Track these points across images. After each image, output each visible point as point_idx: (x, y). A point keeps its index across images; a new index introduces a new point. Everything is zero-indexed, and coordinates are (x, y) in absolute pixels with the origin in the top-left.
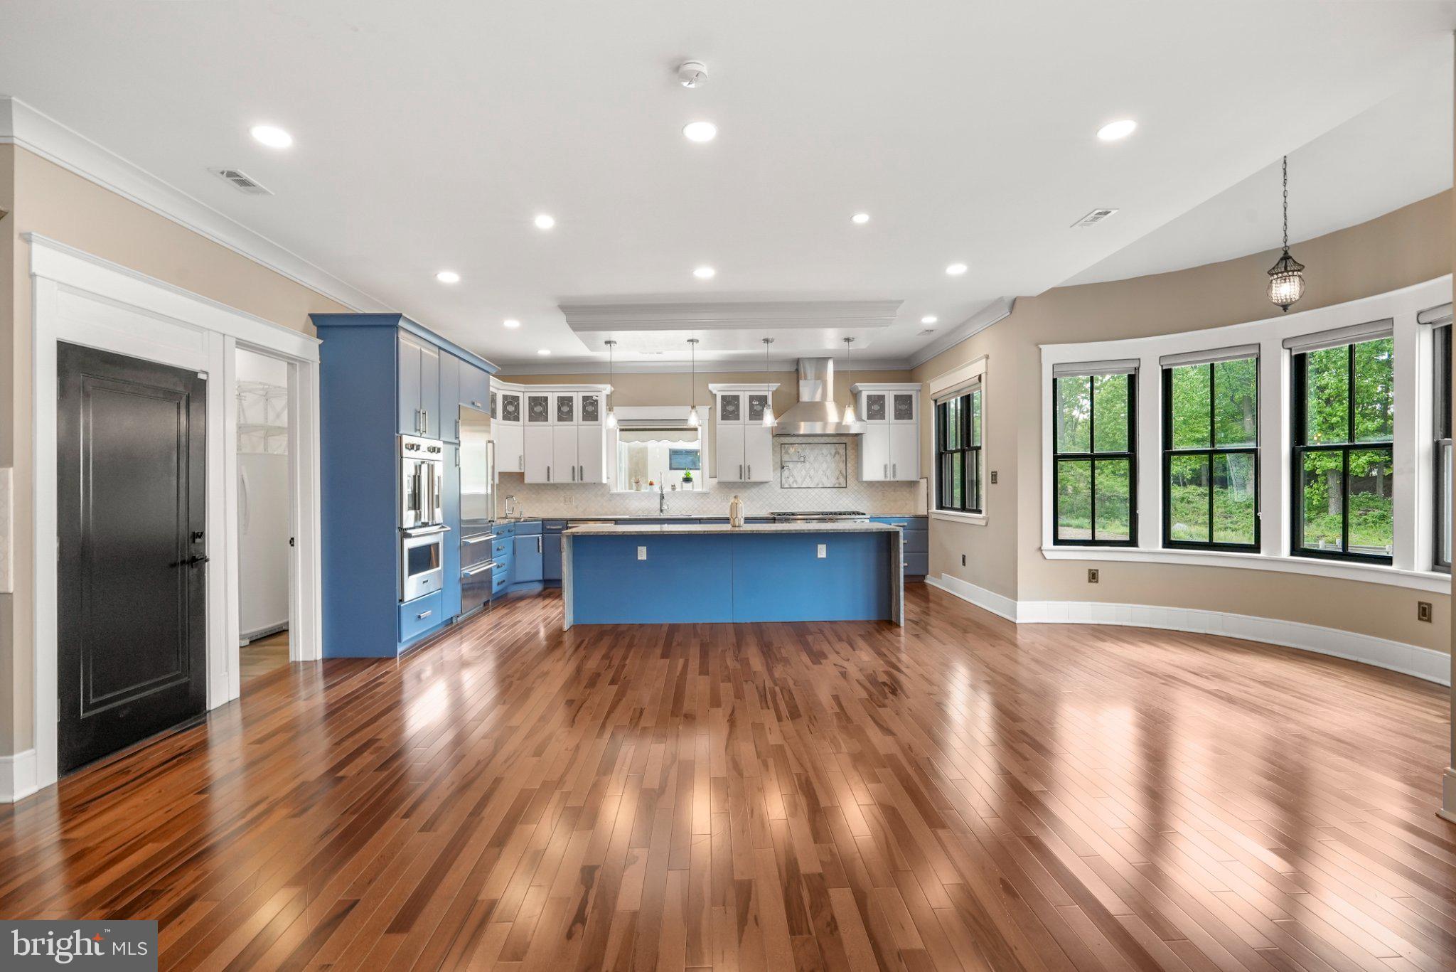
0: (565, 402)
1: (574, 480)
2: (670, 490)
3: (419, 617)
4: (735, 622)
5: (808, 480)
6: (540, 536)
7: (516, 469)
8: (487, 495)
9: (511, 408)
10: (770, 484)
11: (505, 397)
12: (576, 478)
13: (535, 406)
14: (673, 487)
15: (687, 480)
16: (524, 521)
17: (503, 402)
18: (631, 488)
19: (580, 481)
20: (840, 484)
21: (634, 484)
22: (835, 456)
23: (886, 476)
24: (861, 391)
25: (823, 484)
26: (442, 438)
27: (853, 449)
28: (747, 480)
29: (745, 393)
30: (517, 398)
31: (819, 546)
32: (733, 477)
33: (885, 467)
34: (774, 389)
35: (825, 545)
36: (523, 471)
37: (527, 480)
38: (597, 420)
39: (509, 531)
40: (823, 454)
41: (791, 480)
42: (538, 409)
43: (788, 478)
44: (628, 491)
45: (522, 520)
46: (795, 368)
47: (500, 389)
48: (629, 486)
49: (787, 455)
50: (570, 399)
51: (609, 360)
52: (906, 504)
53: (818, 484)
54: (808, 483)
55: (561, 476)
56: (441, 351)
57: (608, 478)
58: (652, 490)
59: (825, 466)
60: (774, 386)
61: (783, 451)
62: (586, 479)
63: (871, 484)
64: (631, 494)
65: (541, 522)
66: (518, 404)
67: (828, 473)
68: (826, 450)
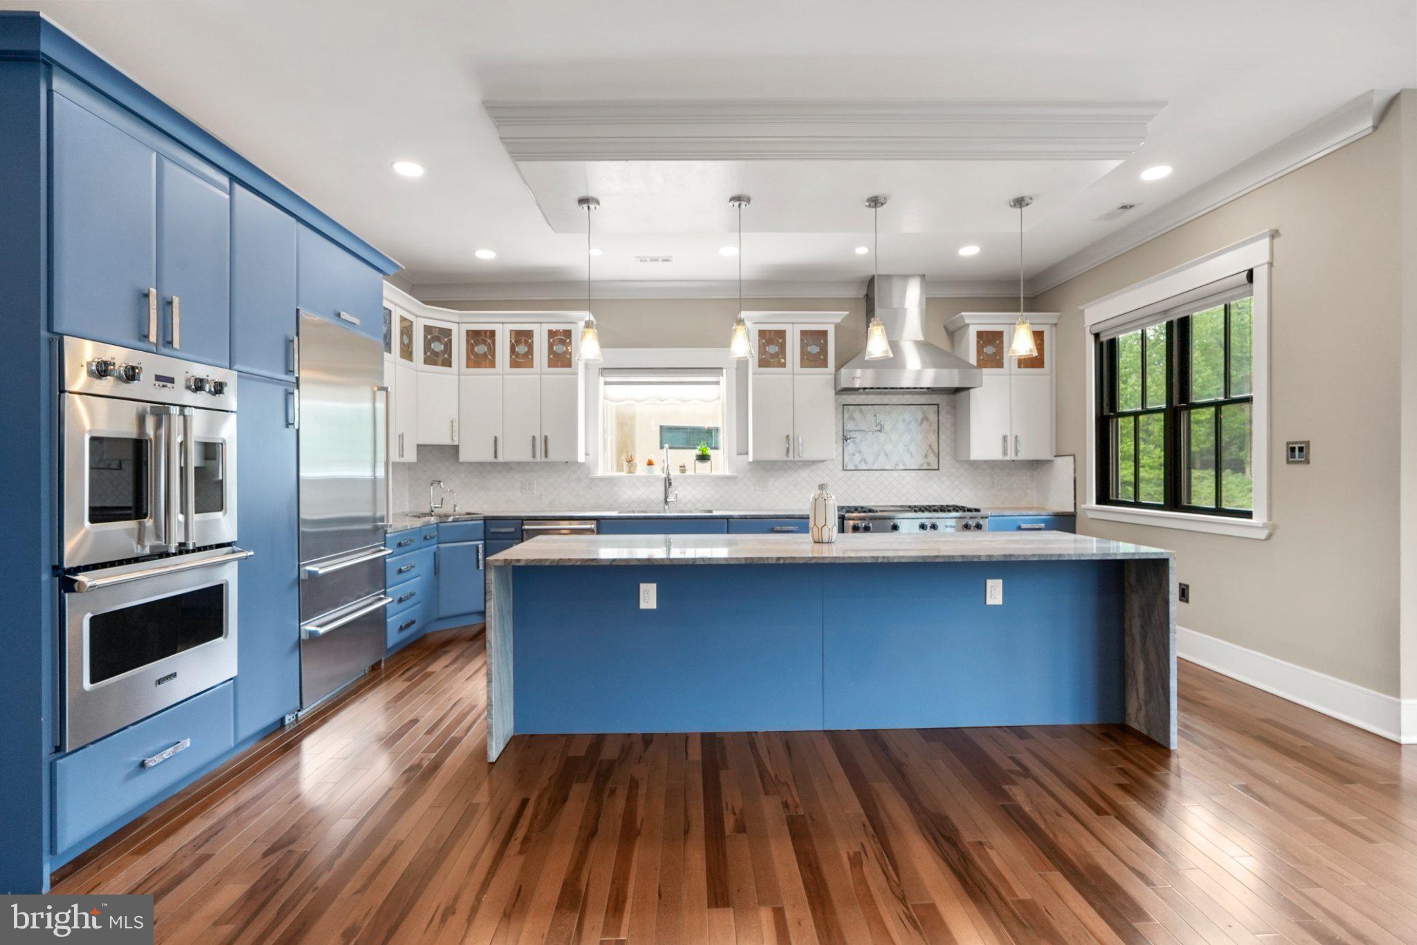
0: (522, 338)
1: (534, 456)
2: (678, 473)
3: (142, 765)
4: (826, 729)
5: (882, 458)
6: (480, 544)
7: (446, 441)
8: (375, 480)
9: (438, 347)
10: (826, 463)
11: (428, 329)
12: (538, 454)
13: (477, 345)
14: (683, 469)
15: (703, 458)
16: (453, 521)
17: (425, 337)
18: (620, 469)
19: (544, 459)
20: (929, 464)
21: (625, 464)
22: (921, 423)
23: (1005, 453)
24: (968, 325)
25: (904, 465)
26: (237, 367)
27: (948, 413)
28: (797, 458)
29: (793, 325)
30: (447, 333)
31: (990, 583)
32: (776, 453)
33: (1005, 438)
34: (839, 320)
35: (1001, 581)
36: (456, 443)
37: (464, 456)
38: (570, 366)
39: (425, 538)
40: (904, 420)
41: (857, 458)
42: (481, 349)
43: (853, 455)
44: (616, 474)
45: (451, 519)
46: (865, 292)
47: (425, 316)
48: (618, 466)
49: (852, 422)
50: (529, 334)
51: (587, 278)
52: (1026, 494)
53: (897, 465)
54: (882, 462)
55: (515, 451)
56: (237, 187)
57: (587, 454)
58: (652, 472)
59: (906, 437)
60: (839, 316)
61: (846, 416)
62: (553, 456)
63: (976, 465)
64: (620, 479)
65: (482, 522)
66: (450, 341)
67: (913, 448)
68: (909, 415)
